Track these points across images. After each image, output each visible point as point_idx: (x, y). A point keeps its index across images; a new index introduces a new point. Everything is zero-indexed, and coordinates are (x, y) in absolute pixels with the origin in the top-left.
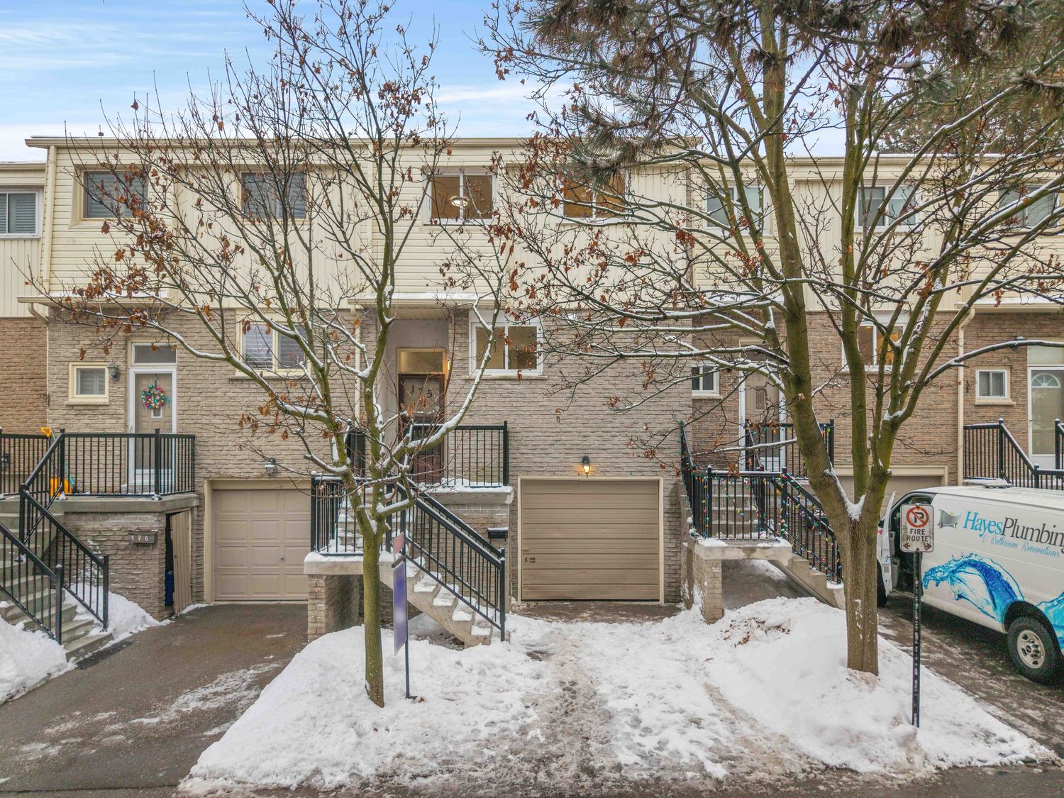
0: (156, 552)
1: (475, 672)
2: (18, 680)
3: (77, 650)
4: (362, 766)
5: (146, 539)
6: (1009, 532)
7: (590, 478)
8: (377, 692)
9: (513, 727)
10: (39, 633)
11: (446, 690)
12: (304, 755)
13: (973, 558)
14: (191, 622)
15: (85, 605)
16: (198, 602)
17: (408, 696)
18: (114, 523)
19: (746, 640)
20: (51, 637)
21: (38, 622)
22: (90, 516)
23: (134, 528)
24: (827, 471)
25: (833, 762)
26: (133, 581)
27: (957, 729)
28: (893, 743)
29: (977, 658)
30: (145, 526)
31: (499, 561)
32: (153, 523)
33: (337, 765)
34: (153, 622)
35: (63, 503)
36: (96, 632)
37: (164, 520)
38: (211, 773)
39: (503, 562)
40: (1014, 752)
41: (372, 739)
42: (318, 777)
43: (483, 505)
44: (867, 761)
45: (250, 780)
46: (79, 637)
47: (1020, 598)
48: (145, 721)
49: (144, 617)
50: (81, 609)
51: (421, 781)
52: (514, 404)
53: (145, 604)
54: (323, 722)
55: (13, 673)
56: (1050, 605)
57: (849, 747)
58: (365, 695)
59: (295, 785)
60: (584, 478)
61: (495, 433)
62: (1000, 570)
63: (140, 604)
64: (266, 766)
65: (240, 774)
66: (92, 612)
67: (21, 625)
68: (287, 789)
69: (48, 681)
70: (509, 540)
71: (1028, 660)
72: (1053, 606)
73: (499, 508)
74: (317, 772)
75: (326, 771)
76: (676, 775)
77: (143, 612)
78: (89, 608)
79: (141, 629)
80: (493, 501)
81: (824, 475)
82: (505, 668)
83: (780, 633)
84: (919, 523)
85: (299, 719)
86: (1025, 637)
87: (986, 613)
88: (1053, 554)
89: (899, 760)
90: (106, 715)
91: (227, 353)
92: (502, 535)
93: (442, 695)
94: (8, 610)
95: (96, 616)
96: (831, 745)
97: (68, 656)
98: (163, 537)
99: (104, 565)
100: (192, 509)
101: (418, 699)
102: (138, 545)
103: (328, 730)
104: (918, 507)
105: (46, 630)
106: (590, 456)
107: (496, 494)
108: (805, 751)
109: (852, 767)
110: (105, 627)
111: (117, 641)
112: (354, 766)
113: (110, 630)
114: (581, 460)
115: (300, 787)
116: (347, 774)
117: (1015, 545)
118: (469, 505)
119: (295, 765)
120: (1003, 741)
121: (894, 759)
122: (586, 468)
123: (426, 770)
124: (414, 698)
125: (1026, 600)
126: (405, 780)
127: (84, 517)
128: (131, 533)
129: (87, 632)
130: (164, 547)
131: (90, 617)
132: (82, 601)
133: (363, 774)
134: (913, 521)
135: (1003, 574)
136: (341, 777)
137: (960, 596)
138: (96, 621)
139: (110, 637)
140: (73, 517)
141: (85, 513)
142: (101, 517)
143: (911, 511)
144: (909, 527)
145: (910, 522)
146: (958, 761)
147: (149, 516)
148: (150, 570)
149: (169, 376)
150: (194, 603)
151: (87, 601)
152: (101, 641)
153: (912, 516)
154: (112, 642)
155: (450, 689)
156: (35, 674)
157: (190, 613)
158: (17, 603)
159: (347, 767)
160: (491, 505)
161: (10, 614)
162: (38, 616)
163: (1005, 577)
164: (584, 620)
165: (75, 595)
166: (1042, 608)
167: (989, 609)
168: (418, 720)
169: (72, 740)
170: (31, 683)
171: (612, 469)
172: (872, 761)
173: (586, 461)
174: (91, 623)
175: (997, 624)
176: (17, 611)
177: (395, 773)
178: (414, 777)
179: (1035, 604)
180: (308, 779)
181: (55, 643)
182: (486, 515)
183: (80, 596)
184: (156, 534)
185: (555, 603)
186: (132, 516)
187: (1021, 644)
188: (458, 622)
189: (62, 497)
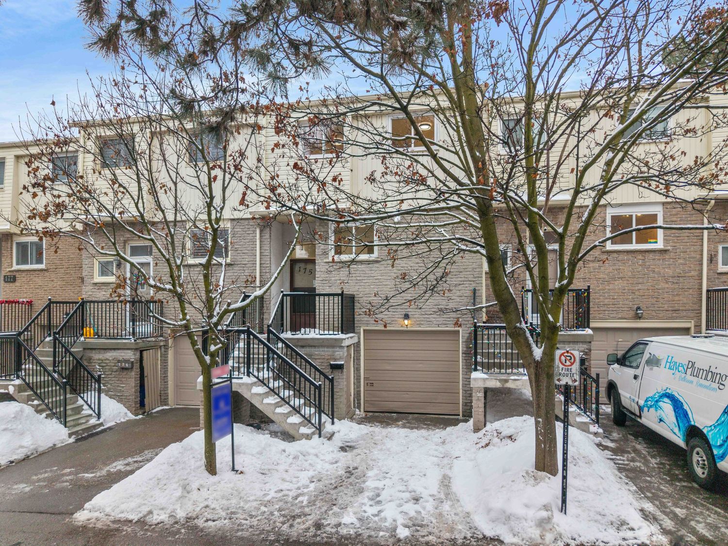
0: (133, 373)
1: (291, 457)
2: (32, 447)
3: (77, 432)
4: (178, 511)
5: (127, 365)
6: (689, 371)
7: (409, 329)
8: (211, 466)
9: (292, 494)
10: (54, 420)
11: (263, 467)
12: (146, 502)
13: (668, 391)
14: (156, 416)
15: (88, 404)
16: (165, 405)
17: (233, 469)
18: (110, 355)
19: (487, 445)
20: (61, 422)
21: (54, 414)
22: (97, 351)
23: (121, 358)
24: (518, 325)
25: (489, 533)
26: (120, 391)
27: (599, 517)
28: (532, 524)
29: (668, 467)
30: (126, 357)
31: (317, 384)
32: (131, 355)
33: (162, 509)
34: (131, 416)
35: (83, 343)
36: (93, 421)
37: (138, 354)
38: (94, 508)
39: (320, 385)
40: (636, 538)
41: (195, 495)
42: (151, 516)
43: (328, 347)
44: (511, 535)
45: (113, 514)
46: (81, 424)
47: (692, 423)
48: (86, 475)
49: (126, 413)
50: (85, 407)
51: (210, 523)
52: (358, 278)
53: (127, 405)
54: (165, 482)
55: (30, 443)
56: (709, 429)
57: (504, 524)
58: (204, 467)
59: (136, 519)
60: (405, 329)
61: (336, 298)
62: (683, 401)
63: (124, 405)
64: (123, 507)
65: (108, 510)
66: (92, 409)
67: (44, 415)
68: (131, 521)
69: (54, 448)
70: (345, 370)
71: (699, 471)
72: (711, 430)
73: (338, 349)
74: (150, 512)
75: (155, 512)
76: (373, 533)
77: (125, 410)
78: (90, 406)
79: (123, 420)
80: (335, 344)
81: (516, 327)
82: (316, 455)
83: (509, 441)
84: (568, 363)
85: (150, 479)
86: (698, 453)
87: (675, 433)
88: (714, 389)
89: (533, 536)
90: (69, 470)
91: (117, 251)
92: (340, 367)
93: (258, 470)
94: (38, 406)
95: (94, 411)
96: (493, 522)
97: (70, 435)
98: (138, 365)
99: (98, 380)
100: (160, 347)
101: (239, 472)
102: (123, 369)
103: (165, 487)
104: (568, 352)
105: (57, 418)
106: (410, 313)
107: (336, 340)
108: (476, 525)
109: (501, 538)
110: (99, 418)
111: (105, 427)
112: (174, 511)
113: (101, 420)
114: (403, 316)
115: (139, 521)
116: (168, 515)
117: (692, 382)
118: (319, 347)
119: (139, 507)
120: (633, 529)
121: (530, 535)
122: (406, 322)
123: (216, 517)
124: (237, 471)
125: (697, 424)
126: (200, 523)
127: (94, 352)
128: (119, 361)
129: (87, 421)
130: (139, 370)
131: (91, 412)
132: (86, 402)
133: (178, 517)
134: (564, 362)
135: (684, 403)
136: (163, 517)
137: (661, 420)
138: (94, 414)
139: (101, 424)
140: (88, 351)
141: (95, 349)
142: (102, 351)
143: (562, 354)
144: (561, 366)
145: (562, 363)
146: (586, 540)
147: (129, 351)
148: (130, 384)
149: (149, 264)
150: (162, 405)
151: (89, 402)
152: (94, 427)
153: (563, 358)
154: (102, 428)
155: (266, 467)
156: (44, 444)
157: (157, 412)
158: (43, 401)
159: (169, 511)
160: (333, 347)
161: (40, 408)
162: (54, 411)
163: (685, 407)
164: (398, 426)
165: (83, 398)
166: (705, 431)
167: (676, 430)
168: (232, 485)
169: (41, 484)
170: (41, 449)
171: (425, 323)
172: (514, 535)
173: (407, 317)
174: (91, 415)
175: (679, 440)
176: (44, 407)
177: (197, 517)
178: (207, 521)
179: (701, 428)
180: (145, 516)
181: (62, 426)
182: (329, 353)
183: (85, 399)
184: (132, 363)
185: (386, 414)
186: (119, 351)
187: (695, 458)
188: (291, 424)
189: (82, 339)
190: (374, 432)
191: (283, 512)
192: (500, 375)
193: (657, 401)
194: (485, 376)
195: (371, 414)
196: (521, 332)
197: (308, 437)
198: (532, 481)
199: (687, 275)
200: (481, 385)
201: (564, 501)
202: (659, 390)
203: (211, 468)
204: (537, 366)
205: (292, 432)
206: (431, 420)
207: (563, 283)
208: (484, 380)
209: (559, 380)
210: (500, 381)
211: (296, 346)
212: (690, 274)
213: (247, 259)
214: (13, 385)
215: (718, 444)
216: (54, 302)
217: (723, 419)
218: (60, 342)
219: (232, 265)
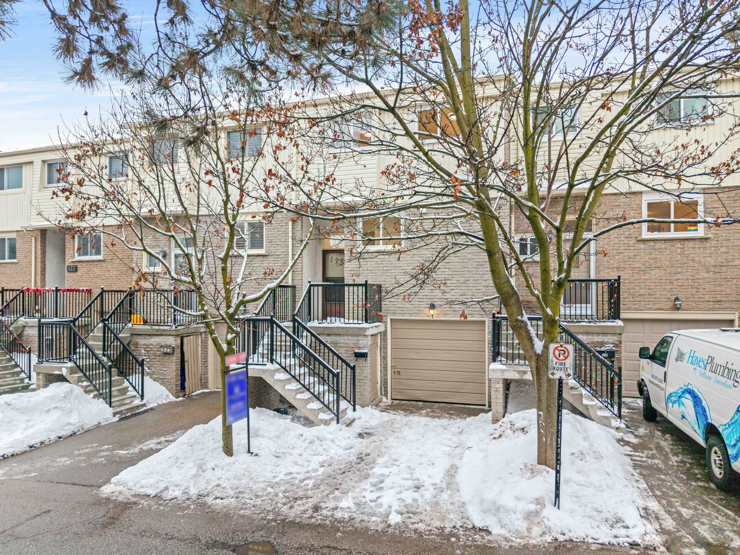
0: (174, 358)
1: (307, 441)
2: (78, 424)
3: (121, 411)
4: (192, 488)
5: (169, 350)
6: (709, 366)
7: (435, 319)
8: (227, 447)
9: (299, 477)
10: (101, 400)
11: (278, 451)
12: (163, 478)
13: (689, 387)
14: (196, 399)
15: (133, 386)
16: (206, 388)
17: (249, 451)
18: (154, 340)
19: (500, 436)
20: (106, 402)
21: (101, 394)
22: (143, 337)
23: (163, 344)
24: (519, 318)
25: (479, 524)
26: (163, 374)
27: (595, 513)
29: (688, 465)
30: (168, 343)
31: (335, 372)
32: (173, 341)
33: (177, 486)
34: (172, 399)
35: (130, 329)
36: (137, 402)
37: (179, 340)
38: (119, 482)
39: (338, 373)
40: (628, 537)
41: (209, 474)
42: (167, 492)
43: (352, 335)
44: (499, 527)
45: (134, 488)
46: (126, 404)
47: (710, 421)
48: (121, 452)
49: (168, 395)
50: (131, 388)
51: (219, 501)
52: (385, 268)
53: (169, 388)
54: (182, 461)
55: (77, 421)
56: (724, 427)
57: (495, 515)
58: (221, 449)
59: (154, 494)
60: (430, 318)
61: (360, 288)
62: (702, 398)
63: (166, 387)
64: (144, 482)
65: (130, 484)
66: (136, 390)
67: (92, 395)
68: (149, 496)
69: (99, 426)
70: (369, 358)
71: (716, 471)
72: (726, 429)
73: (362, 338)
74: (167, 488)
75: (171, 488)
76: (366, 518)
77: (167, 392)
78: (134, 388)
79: (164, 402)
80: (360, 333)
81: (517, 320)
82: (333, 441)
83: (521, 434)
84: (562, 357)
85: (170, 458)
86: (716, 453)
87: (695, 431)
88: (729, 387)
89: (520, 528)
90: (106, 447)
91: (144, 247)
92: (364, 355)
93: (273, 453)
94: (87, 387)
95: (138, 393)
96: (485, 512)
97: (115, 414)
98: (179, 350)
99: (142, 364)
100: (201, 333)
101: (254, 454)
102: (166, 354)
103: (182, 465)
104: (561, 346)
105: (104, 399)
106: (435, 303)
107: (360, 329)
108: (469, 514)
109: (490, 529)
110: (142, 399)
111: (148, 408)
112: (188, 488)
113: (144, 401)
114: (429, 306)
115: (156, 496)
116: (181, 492)
118: (344, 335)
119: (157, 483)
120: (627, 527)
121: (516, 527)
122: (432, 312)
123: (224, 495)
124: (252, 453)
125: (713, 423)
126: (209, 500)
127: (140, 337)
128: (162, 347)
129: (132, 402)
130: (179, 355)
131: (135, 393)
132: (131, 384)
133: (191, 493)
134: (558, 356)
135: (703, 401)
136: (178, 493)
137: (683, 417)
138: (138, 396)
139: (144, 405)
140: (135, 337)
141: (140, 335)
142: (147, 337)
143: (556, 348)
144: (555, 360)
145: (555, 357)
146: (575, 536)
147: (171, 337)
148: (172, 368)
150: (202, 388)
151: (134, 384)
152: (138, 407)
153: (557, 352)
154: (145, 408)
155: (281, 450)
156: (90, 423)
157: (197, 395)
158: (92, 383)
159: (183, 488)
160: (358, 335)
161: (88, 389)
162: (101, 392)
163: (704, 404)
164: (421, 414)
165: (128, 380)
166: (720, 430)
167: (696, 428)
168: (245, 466)
169: (80, 458)
170: (86, 427)
171: (451, 312)
172: (502, 527)
173: (432, 307)
174: (135, 396)
175: (700, 440)
176: (92, 388)
177: (208, 495)
178: (216, 498)
179: (717, 426)
180: (162, 492)
181: (108, 406)
182: (354, 342)
183: (131, 381)
184: (173, 348)
185: (412, 402)
186: (162, 337)
187: (714, 457)
188: (310, 409)
189: (130, 325)
190: (395, 420)
191: (287, 494)
192: (519, 367)
193: (680, 397)
194: (504, 367)
195: (397, 402)
196: (523, 325)
197: (326, 423)
198: (529, 474)
199: (730, 264)
200: (501, 376)
201: (557, 496)
202: (682, 386)
203: (228, 450)
204: (537, 360)
205: (311, 417)
206: (456, 410)
207: (561, 276)
208: (503, 371)
209: (553, 374)
210: (519, 372)
211: (319, 335)
212: (734, 263)
213: (280, 250)
214: (66, 367)
215: (732, 444)
216: (106, 291)
217: (736, 418)
218: (108, 327)
219: (266, 256)
